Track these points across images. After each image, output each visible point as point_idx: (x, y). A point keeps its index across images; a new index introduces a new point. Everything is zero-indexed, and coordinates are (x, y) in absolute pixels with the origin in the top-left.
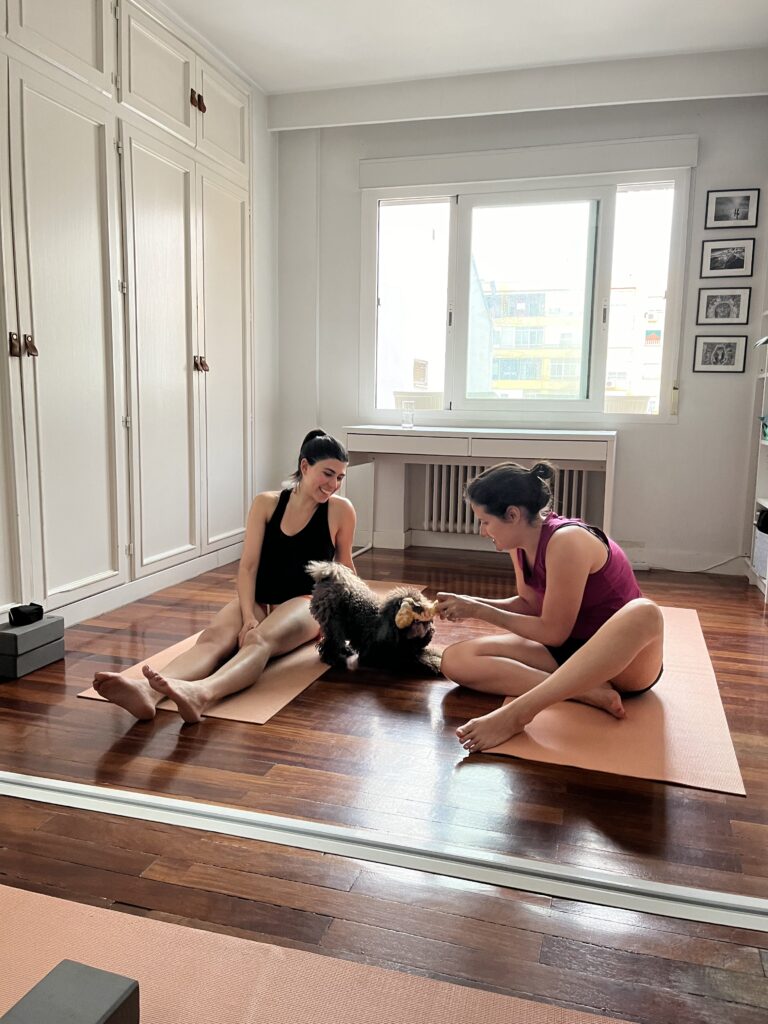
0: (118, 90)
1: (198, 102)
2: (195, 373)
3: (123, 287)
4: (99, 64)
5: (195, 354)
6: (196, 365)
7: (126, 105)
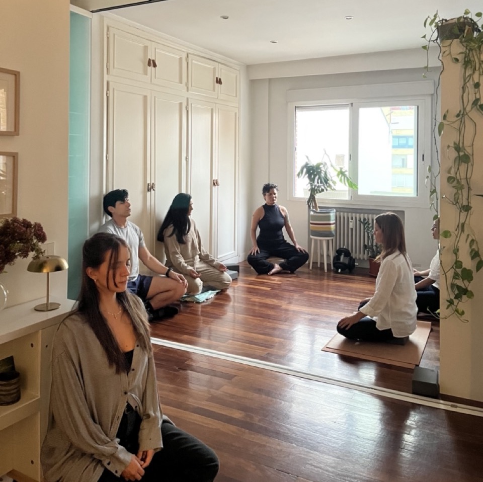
0: (188, 88)
1: (219, 81)
2: (214, 187)
3: (187, 158)
4: (181, 82)
5: (214, 178)
6: (214, 184)
7: (191, 92)
